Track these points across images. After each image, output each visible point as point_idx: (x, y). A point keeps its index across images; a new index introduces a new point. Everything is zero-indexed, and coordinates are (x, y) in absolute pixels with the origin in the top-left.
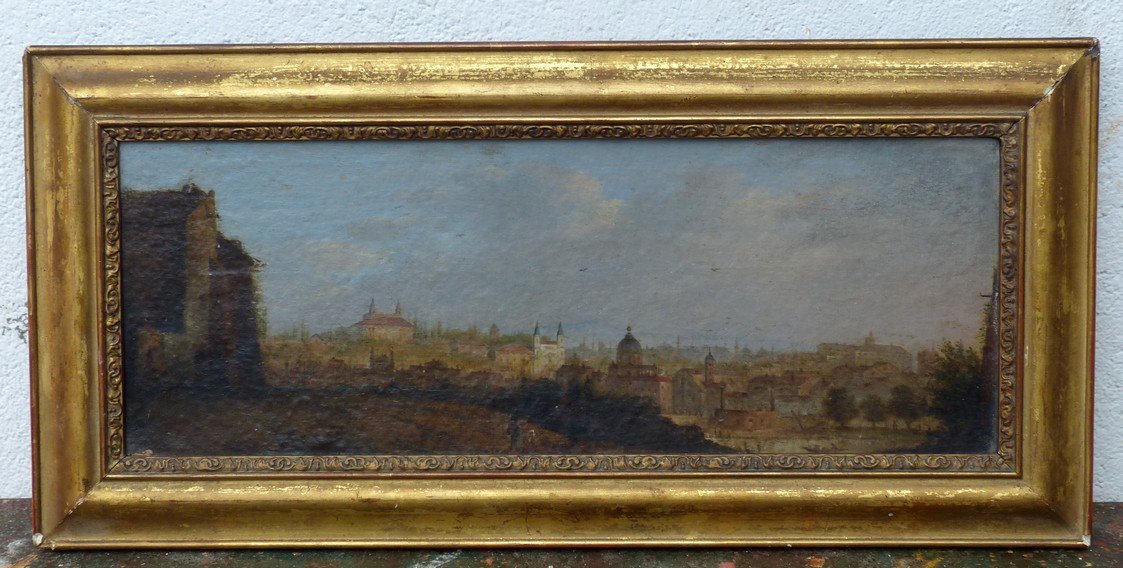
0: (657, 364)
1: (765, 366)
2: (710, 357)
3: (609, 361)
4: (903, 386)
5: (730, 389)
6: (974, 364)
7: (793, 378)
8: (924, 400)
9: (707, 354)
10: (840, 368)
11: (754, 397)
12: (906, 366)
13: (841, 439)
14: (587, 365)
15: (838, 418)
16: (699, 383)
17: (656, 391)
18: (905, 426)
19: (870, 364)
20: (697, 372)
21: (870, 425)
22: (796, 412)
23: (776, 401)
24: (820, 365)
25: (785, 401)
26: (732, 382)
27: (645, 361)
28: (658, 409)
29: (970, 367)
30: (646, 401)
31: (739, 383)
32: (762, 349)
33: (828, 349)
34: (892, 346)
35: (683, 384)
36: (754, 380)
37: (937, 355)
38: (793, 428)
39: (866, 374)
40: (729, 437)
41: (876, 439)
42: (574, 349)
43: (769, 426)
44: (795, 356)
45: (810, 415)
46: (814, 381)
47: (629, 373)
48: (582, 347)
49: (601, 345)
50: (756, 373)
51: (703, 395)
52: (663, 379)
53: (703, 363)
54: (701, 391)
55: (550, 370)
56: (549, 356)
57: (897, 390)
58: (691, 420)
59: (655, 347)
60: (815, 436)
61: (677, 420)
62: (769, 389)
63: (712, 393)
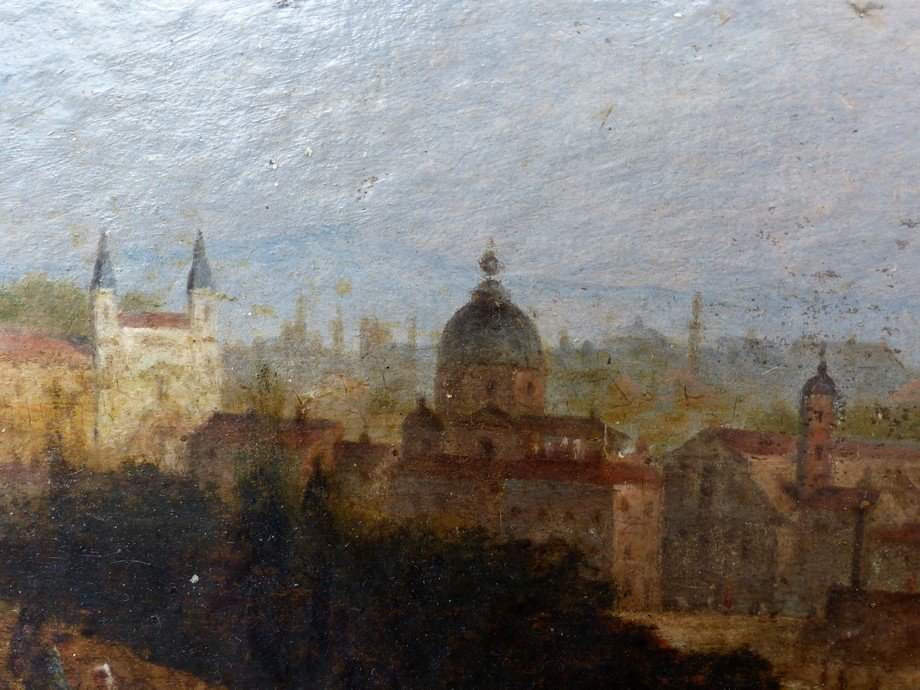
0: (603, 413)
2: (821, 383)
3: (407, 401)
5: (892, 511)
9: (811, 372)
14: (315, 413)
16: (771, 490)
17: (597, 518)
20: (765, 446)
26: (903, 485)
27: (555, 400)
28: (606, 592)
30: (555, 558)
35: (706, 492)
42: (259, 346)
47: (488, 446)
48: (294, 333)
49: (374, 333)
51: (785, 540)
52: (630, 473)
53: (794, 409)
54: (778, 520)
55: (164, 431)
56: (159, 378)
58: (735, 632)
59: (598, 344)
61: (678, 633)
63: (821, 527)
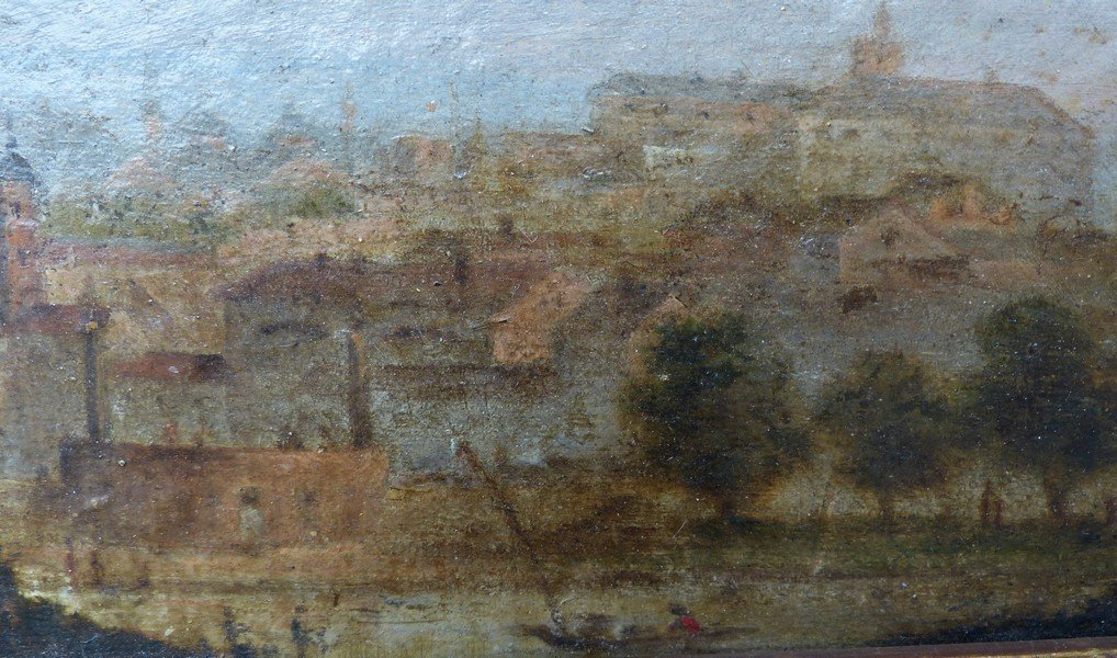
1: (310, 208)
4: (1041, 303)
5: (129, 336)
7: (462, 271)
10: (717, 209)
11: (261, 378)
12: (1063, 193)
13: (718, 581)
15: (704, 476)
18: (1040, 506)
19: (874, 187)
21: (867, 506)
22: (483, 445)
23: (379, 398)
24: (606, 196)
25: (423, 395)
26: (141, 301)
31: (176, 308)
32: (290, 115)
33: (648, 105)
34: (991, 85)
36: (257, 286)
38: (471, 534)
39: (854, 240)
40: (144, 584)
41: (892, 573)
43: (348, 525)
44: (471, 150)
45: (557, 463)
46: (577, 287)
50: (264, 247)
57: (1005, 326)
60: (588, 569)
62: (340, 333)
63: (38, 359)
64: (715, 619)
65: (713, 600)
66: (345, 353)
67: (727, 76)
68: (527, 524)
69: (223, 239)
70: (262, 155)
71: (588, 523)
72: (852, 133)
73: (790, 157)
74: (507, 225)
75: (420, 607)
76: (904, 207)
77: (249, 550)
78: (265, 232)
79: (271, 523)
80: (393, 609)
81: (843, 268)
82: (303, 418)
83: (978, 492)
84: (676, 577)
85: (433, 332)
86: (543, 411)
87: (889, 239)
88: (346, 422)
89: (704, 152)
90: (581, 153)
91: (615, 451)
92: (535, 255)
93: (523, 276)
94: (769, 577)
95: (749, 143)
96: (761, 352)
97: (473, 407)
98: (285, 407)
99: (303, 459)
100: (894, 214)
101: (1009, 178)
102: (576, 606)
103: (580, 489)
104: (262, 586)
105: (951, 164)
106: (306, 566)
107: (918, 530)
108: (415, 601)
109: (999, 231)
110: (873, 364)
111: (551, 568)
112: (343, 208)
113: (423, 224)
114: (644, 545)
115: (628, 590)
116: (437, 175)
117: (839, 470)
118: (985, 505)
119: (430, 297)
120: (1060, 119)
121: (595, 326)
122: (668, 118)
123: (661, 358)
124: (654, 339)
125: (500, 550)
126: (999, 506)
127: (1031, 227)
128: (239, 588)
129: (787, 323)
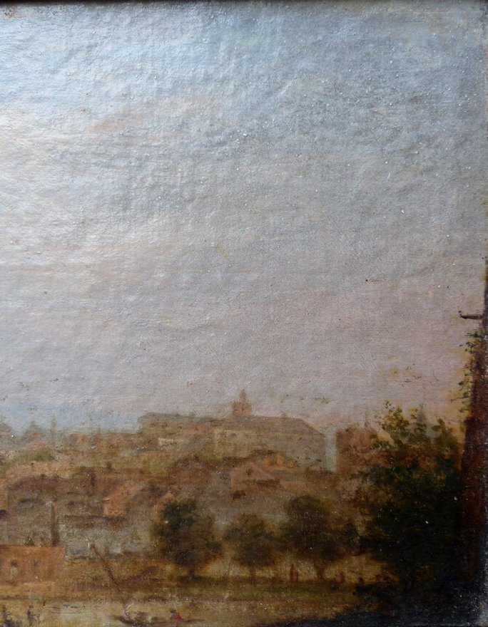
1: (39, 458)
4: (308, 497)
6: (447, 453)
7: (93, 481)
8: (350, 524)
10: (185, 461)
11: (20, 519)
12: (314, 458)
13: (188, 601)
15: (183, 559)
18: (313, 575)
19: (243, 454)
21: (245, 573)
22: (100, 546)
23: (62, 527)
24: (145, 456)
25: (78, 526)
29: (440, 458)
32: (33, 425)
33: (160, 424)
34: (284, 418)
36: (20, 485)
37: (374, 436)
38: (95, 579)
39: (236, 473)
41: (256, 599)
43: (50, 575)
44: (96, 439)
45: (127, 553)
46: (135, 488)
50: (23, 471)
57: (295, 506)
60: (138, 594)
62: (49, 503)
64: (187, 615)
65: (187, 608)
66: (50, 510)
67: (188, 414)
68: (116, 576)
69: (8, 468)
70: (24, 439)
71: (139, 577)
72: (234, 435)
73: (212, 443)
74: (109, 466)
75: (75, 607)
76: (254, 461)
77: (13, 583)
78: (23, 466)
79: (22, 573)
80: (65, 607)
81: (232, 483)
82: (35, 534)
83: (288, 569)
84: (172, 598)
85: (82, 503)
86: (122, 534)
87: (249, 473)
88: (50, 536)
89: (180, 441)
90: (135, 441)
91: (149, 549)
92: (119, 476)
93: (114, 484)
94: (208, 599)
95: (196, 438)
96: (203, 514)
97: (96, 531)
98: (28, 530)
99: (34, 549)
100: (251, 464)
101: (293, 452)
102: (133, 609)
103: (136, 563)
104: (17, 597)
105: (271, 447)
106: (34, 590)
107: (265, 583)
108: (74, 605)
109: (290, 471)
110: (246, 519)
111: (125, 593)
112: (51, 458)
113: (79, 465)
114: (160, 586)
115: (154, 603)
116: (85, 447)
117: (234, 559)
118: (292, 574)
119: (81, 491)
120: (311, 431)
121: (141, 503)
122: (167, 429)
123: (165, 515)
124: (163, 508)
125: (106, 586)
126: (297, 575)
127: (303, 469)
128: (8, 598)
129: (212, 503)
